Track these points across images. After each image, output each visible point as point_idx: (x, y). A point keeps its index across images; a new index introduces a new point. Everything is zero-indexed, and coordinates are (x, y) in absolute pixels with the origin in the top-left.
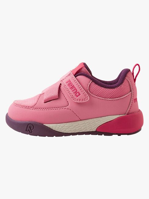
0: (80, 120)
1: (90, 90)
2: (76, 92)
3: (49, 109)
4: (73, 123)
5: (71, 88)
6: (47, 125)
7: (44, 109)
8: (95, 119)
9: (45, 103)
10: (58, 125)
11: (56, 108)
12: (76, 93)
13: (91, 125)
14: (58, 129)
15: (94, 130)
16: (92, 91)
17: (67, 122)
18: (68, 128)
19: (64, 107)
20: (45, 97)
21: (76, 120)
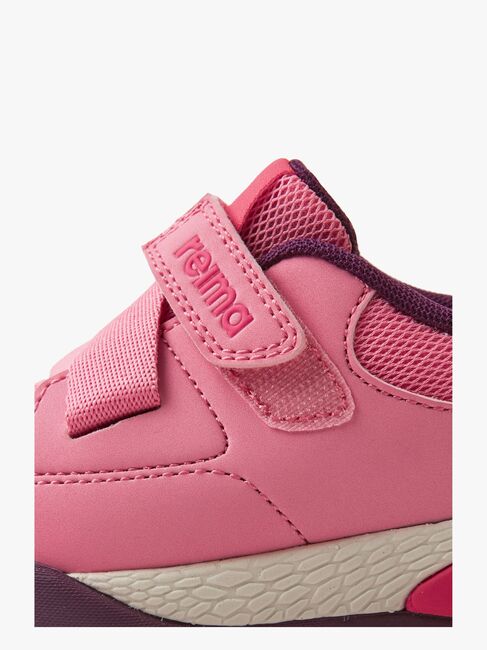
0: (298, 539)
1: (366, 354)
2: (227, 307)
3: (101, 475)
4: (257, 562)
5: (200, 285)
6: (89, 578)
7: (72, 476)
8: (397, 536)
9: (74, 436)
10: (164, 574)
11: (145, 471)
12: (226, 310)
13: (373, 570)
14: (160, 600)
15: (394, 605)
16: (376, 354)
17: (221, 560)
18: (223, 593)
19: (200, 465)
20: (77, 400)
21: (278, 546)
